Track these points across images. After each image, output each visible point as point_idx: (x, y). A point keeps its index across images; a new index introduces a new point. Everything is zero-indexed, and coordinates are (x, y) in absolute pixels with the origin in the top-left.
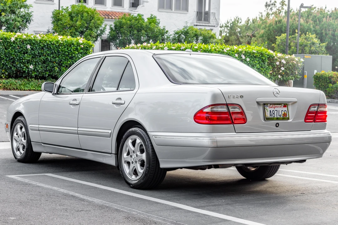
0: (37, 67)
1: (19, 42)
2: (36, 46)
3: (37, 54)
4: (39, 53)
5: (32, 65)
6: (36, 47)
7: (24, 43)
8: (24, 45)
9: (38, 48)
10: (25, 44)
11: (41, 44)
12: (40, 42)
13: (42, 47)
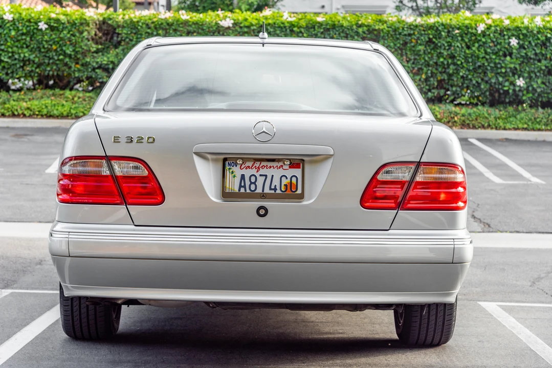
0: (533, 83)
1: (495, 32)
2: (531, 39)
3: (532, 56)
4: (536, 54)
5: (521, 79)
6: (530, 42)
7: (504, 35)
8: (505, 39)
9: (533, 44)
10: (506, 37)
11: (539, 36)
12: (539, 32)
13: (542, 41)
